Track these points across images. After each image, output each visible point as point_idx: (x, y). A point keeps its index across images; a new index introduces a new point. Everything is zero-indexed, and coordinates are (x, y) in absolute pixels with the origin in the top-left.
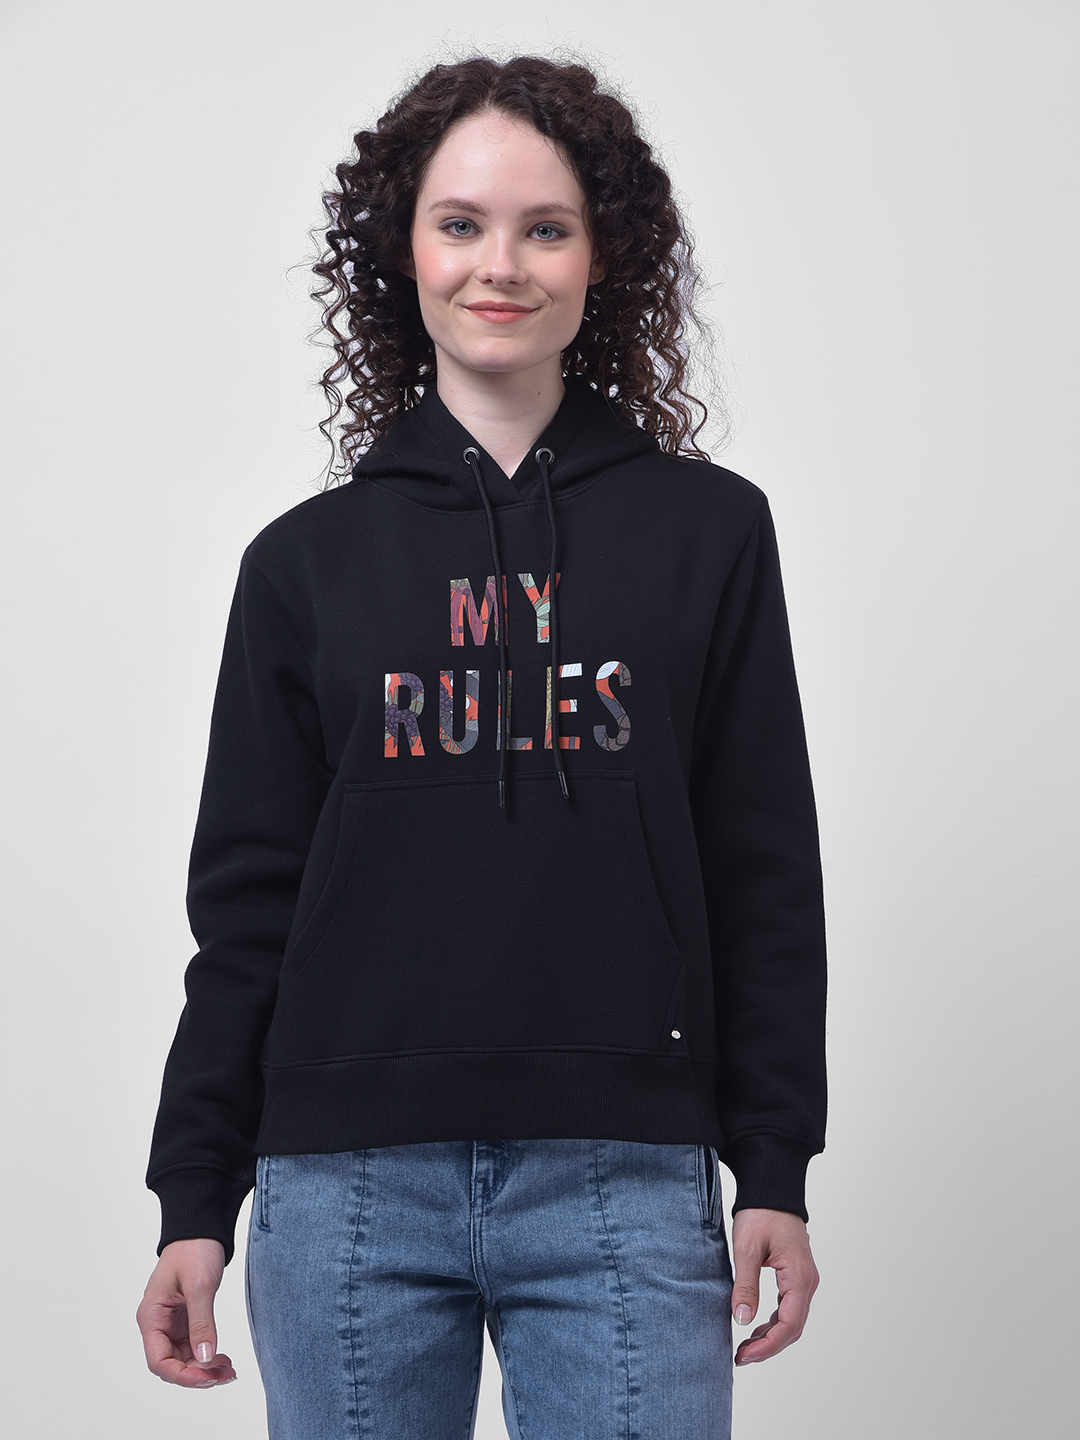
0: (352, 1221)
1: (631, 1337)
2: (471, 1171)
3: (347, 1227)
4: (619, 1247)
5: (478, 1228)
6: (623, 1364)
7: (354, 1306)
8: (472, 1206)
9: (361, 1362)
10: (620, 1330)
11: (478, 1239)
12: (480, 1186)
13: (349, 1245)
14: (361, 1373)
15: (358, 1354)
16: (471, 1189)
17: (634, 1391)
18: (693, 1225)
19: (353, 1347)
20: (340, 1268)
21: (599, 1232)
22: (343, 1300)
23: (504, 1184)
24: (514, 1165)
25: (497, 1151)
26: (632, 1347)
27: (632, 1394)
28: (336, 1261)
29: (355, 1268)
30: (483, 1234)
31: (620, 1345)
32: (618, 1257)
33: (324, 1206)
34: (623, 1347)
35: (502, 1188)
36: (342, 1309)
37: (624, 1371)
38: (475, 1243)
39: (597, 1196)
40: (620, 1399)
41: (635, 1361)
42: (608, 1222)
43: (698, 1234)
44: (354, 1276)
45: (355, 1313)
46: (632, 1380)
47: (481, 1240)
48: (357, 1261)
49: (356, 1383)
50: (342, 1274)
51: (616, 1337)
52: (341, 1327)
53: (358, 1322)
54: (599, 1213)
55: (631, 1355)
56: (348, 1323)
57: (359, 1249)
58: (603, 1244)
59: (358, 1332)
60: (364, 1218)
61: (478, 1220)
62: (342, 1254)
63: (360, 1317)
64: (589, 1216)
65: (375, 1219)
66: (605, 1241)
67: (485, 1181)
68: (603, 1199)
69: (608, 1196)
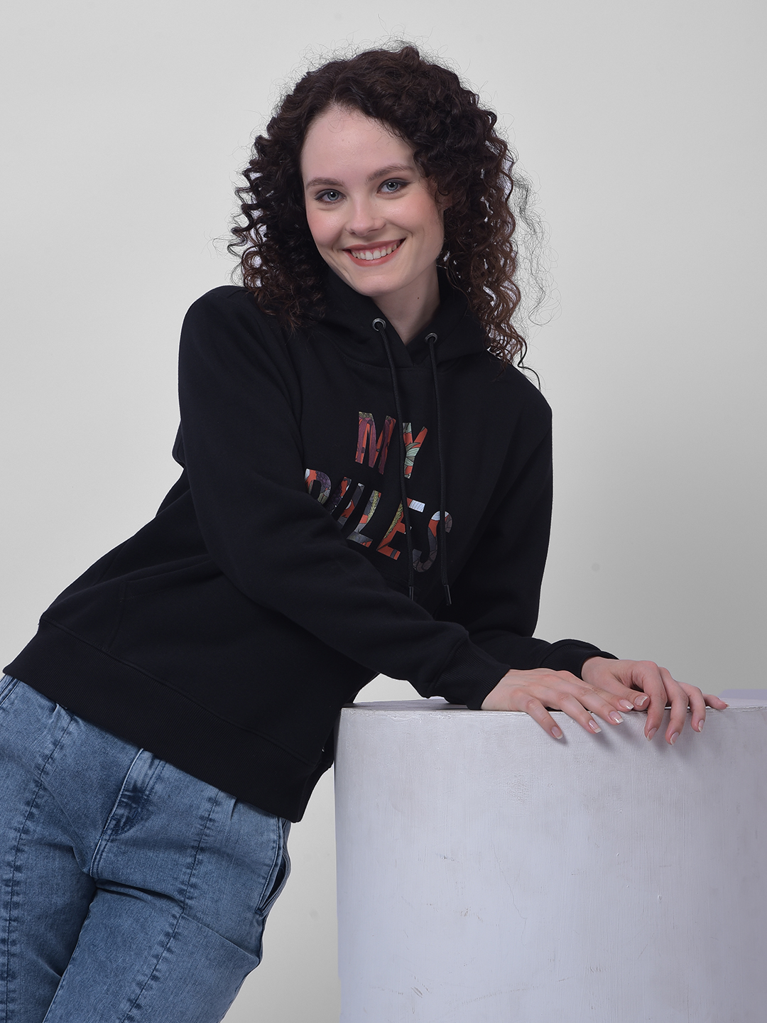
0: (28, 804)
1: (172, 943)
2: (112, 810)
3: (23, 807)
4: (191, 898)
5: (102, 848)
6: (157, 957)
7: (18, 863)
8: (103, 832)
9: (17, 905)
10: (167, 935)
11: (98, 857)
12: (114, 822)
13: (22, 819)
14: (15, 913)
15: (15, 899)
16: (107, 822)
17: (155, 978)
18: (249, 908)
19: (13, 893)
20: (12, 834)
21: (182, 883)
22: (10, 858)
23: (130, 828)
24: (142, 819)
25: (134, 805)
26: (169, 950)
27: (152, 979)
28: (11, 828)
29: (23, 836)
30: (104, 854)
31: (162, 944)
32: (187, 904)
33: (11, 787)
34: (163, 946)
35: (128, 830)
36: (9, 864)
37: (155, 961)
38: (95, 858)
39: (193, 859)
40: (143, 977)
41: (166, 960)
42: (192, 879)
43: (249, 915)
44: (21, 842)
45: (18, 869)
46: (157, 971)
47: (101, 858)
48: (26, 831)
49: (10, 920)
50: (13, 839)
51: (162, 937)
52: (6, 877)
53: (18, 876)
54: (189, 871)
55: (165, 954)
56: (11, 875)
57: (28, 823)
58: (181, 892)
59: (17, 883)
60: (37, 803)
61: (104, 843)
62: (16, 825)
63: (21, 873)
64: (181, 871)
65: (44, 806)
66: (184, 890)
67: (119, 821)
68: (196, 862)
69: (200, 862)
